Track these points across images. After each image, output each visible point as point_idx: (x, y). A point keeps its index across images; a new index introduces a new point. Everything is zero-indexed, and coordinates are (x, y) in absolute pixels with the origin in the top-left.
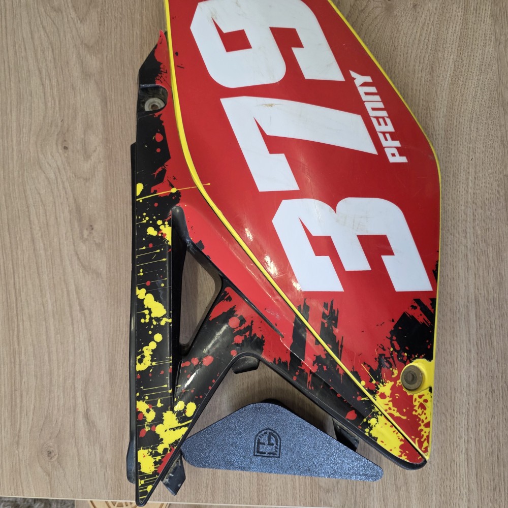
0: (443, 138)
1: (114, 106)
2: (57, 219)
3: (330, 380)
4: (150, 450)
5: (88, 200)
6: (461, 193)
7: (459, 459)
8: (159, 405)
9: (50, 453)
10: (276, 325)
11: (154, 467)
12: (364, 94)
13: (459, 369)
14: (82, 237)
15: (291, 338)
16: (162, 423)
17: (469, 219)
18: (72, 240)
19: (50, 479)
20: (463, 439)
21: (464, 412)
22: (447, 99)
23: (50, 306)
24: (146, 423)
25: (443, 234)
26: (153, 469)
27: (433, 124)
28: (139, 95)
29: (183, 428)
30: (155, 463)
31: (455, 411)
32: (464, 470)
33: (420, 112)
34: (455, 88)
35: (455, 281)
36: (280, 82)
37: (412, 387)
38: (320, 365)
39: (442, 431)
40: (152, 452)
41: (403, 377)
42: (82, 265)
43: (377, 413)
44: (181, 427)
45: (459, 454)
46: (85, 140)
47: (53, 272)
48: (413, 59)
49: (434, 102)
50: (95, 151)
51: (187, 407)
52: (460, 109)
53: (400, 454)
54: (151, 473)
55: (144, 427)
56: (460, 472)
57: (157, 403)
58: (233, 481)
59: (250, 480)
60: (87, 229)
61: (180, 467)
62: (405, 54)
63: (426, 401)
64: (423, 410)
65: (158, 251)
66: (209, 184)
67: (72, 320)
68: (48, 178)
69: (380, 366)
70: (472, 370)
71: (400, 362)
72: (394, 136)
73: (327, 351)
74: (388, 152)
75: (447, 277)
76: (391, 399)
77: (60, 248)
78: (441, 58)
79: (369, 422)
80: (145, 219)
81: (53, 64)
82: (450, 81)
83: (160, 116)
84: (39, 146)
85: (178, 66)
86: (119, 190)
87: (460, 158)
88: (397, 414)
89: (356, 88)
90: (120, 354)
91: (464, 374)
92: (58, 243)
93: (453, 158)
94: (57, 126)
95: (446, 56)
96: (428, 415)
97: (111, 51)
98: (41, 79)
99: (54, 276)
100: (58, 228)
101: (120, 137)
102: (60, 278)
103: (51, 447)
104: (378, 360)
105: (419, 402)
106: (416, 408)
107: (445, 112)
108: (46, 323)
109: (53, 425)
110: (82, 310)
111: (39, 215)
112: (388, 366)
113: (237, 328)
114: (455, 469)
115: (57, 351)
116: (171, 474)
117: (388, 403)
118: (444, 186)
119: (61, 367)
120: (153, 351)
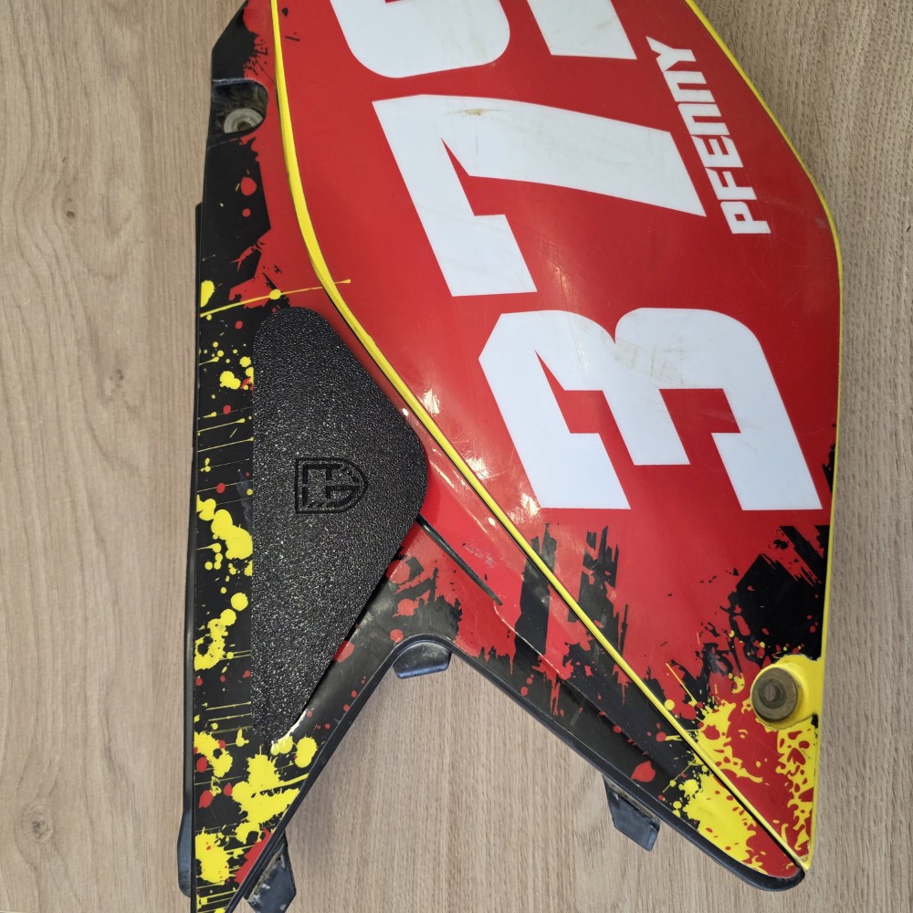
0: (846, 183)
1: (166, 129)
2: (52, 357)
3: (600, 697)
4: (221, 835)
5: (112, 319)
6: (885, 302)
7: (875, 865)
8: (241, 741)
9: (37, 825)
10: (486, 578)
11: (228, 870)
12: (677, 87)
13: (876, 675)
14: (101, 393)
15: (517, 606)
16: (246, 780)
17: (901, 357)
18: (81, 400)
19: (39, 877)
20: (884, 824)
21: (886, 766)
22: (855, 102)
23: (39, 533)
24: (213, 778)
25: (845, 388)
26: (226, 874)
27: (826, 154)
28: (212, 103)
29: (289, 791)
30: (232, 862)
31: (868, 765)
32: (884, 890)
33: (796, 129)
34: (872, 79)
35: (871, 489)
36: (496, 61)
37: (776, 714)
38: (578, 664)
39: (839, 805)
40: (225, 838)
41: (757, 692)
42: (101, 449)
43: (699, 769)
44: (285, 788)
45: (874, 857)
46: (108, 198)
47: (44, 463)
48: (783, 18)
49: (828, 109)
50: (127, 220)
51: (298, 747)
52: (883, 122)
53: (747, 856)
54: (223, 883)
55: (208, 787)
56: (875, 893)
57: (236, 737)
58: (400, 895)
59: (433, 895)
60: (111, 378)
61: (285, 870)
62: (766, 7)
63: (805, 745)
64: (798, 763)
65: (242, 421)
66: (348, 281)
67: (82, 561)
68: (34, 275)
69: (707, 669)
70: (905, 678)
71: (748, 662)
72: (741, 178)
73: (593, 636)
74: (729, 211)
75: (852, 481)
76: (729, 739)
77: (58, 417)
78: (843, 14)
79: (681, 787)
80: (216, 356)
81: (47, 46)
82: (862, 63)
83: (250, 142)
84: (19, 211)
85: (287, 37)
86: (174, 297)
87: (883, 226)
88: (742, 773)
89: (662, 74)
90: (175, 631)
91: (888, 686)
92: (55, 406)
93: (867, 226)
94: (55, 171)
95: (853, 9)
96: (810, 775)
97: (161, 16)
98: (24, 76)
99: (47, 473)
100: (55, 376)
101: (176, 191)
102: (59, 477)
103: (40, 814)
104: (701, 655)
105: (789, 747)
106: (783, 760)
107: (851, 128)
108: (30, 566)
109: (44, 771)
110: (101, 540)
111: (19, 351)
112: (724, 669)
113: (404, 583)
114: (866, 886)
115: (51, 622)
116: (264, 886)
117: (722, 748)
118: (847, 286)
119: (60, 655)
120: (228, 628)
